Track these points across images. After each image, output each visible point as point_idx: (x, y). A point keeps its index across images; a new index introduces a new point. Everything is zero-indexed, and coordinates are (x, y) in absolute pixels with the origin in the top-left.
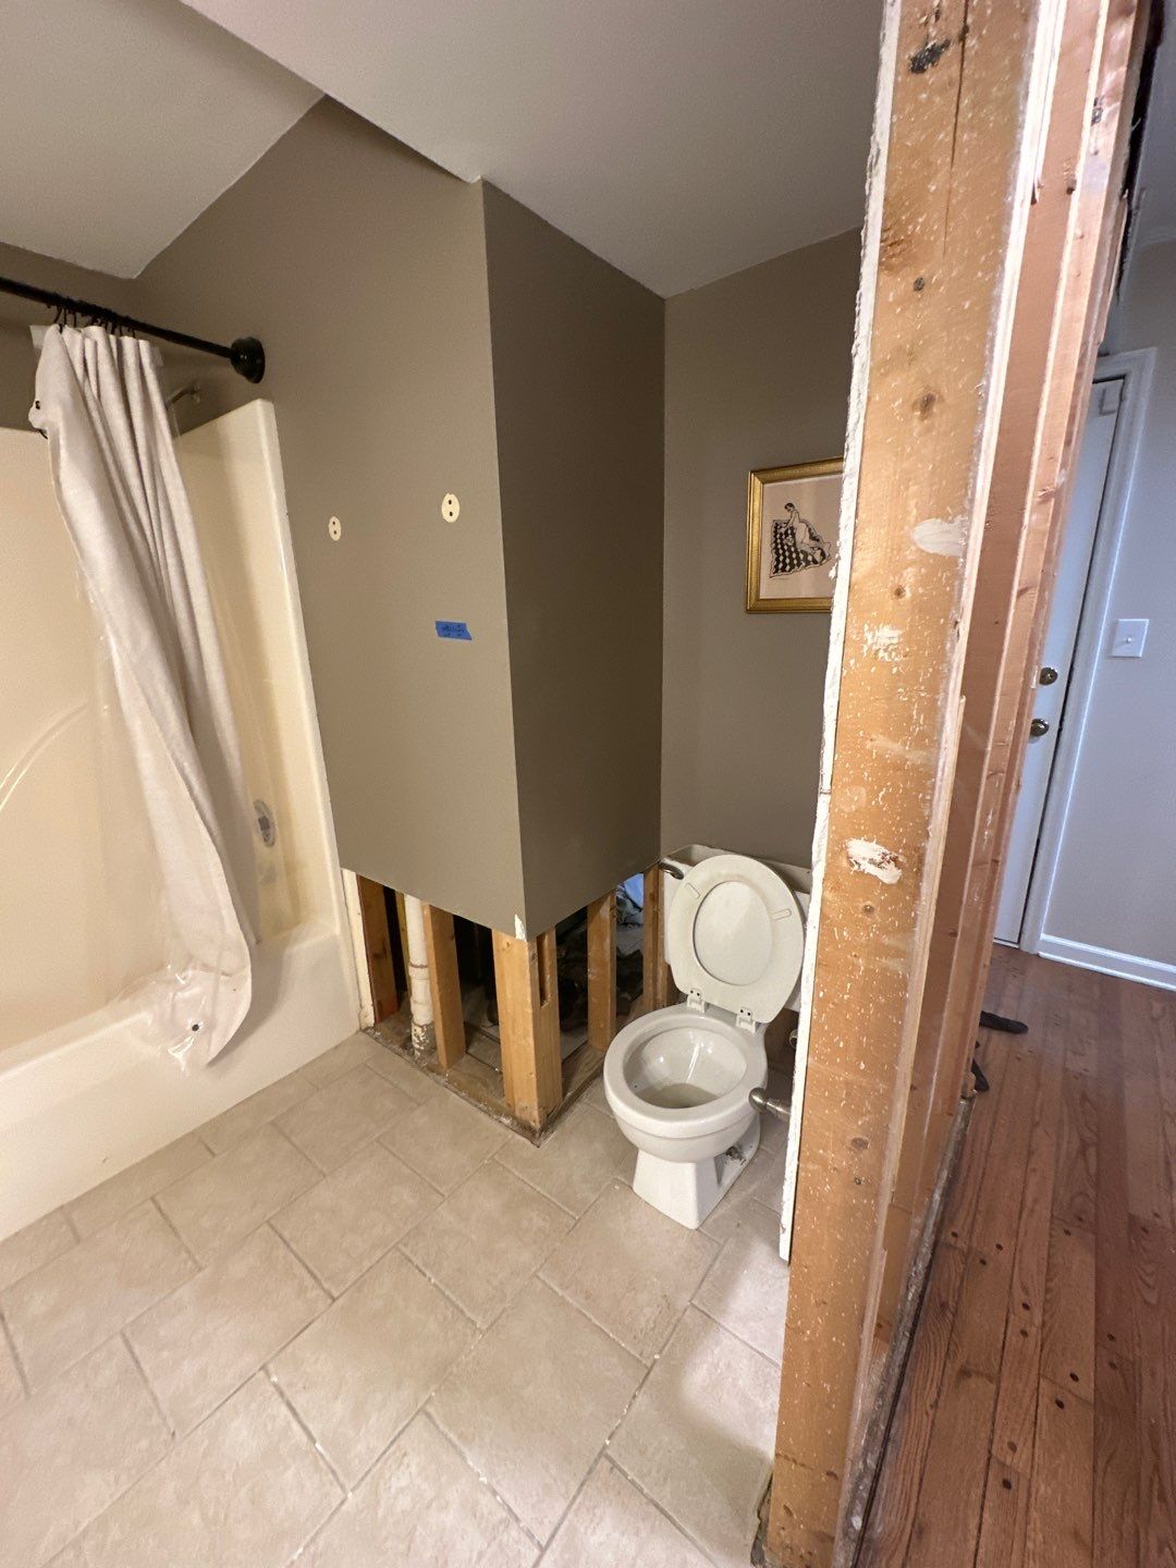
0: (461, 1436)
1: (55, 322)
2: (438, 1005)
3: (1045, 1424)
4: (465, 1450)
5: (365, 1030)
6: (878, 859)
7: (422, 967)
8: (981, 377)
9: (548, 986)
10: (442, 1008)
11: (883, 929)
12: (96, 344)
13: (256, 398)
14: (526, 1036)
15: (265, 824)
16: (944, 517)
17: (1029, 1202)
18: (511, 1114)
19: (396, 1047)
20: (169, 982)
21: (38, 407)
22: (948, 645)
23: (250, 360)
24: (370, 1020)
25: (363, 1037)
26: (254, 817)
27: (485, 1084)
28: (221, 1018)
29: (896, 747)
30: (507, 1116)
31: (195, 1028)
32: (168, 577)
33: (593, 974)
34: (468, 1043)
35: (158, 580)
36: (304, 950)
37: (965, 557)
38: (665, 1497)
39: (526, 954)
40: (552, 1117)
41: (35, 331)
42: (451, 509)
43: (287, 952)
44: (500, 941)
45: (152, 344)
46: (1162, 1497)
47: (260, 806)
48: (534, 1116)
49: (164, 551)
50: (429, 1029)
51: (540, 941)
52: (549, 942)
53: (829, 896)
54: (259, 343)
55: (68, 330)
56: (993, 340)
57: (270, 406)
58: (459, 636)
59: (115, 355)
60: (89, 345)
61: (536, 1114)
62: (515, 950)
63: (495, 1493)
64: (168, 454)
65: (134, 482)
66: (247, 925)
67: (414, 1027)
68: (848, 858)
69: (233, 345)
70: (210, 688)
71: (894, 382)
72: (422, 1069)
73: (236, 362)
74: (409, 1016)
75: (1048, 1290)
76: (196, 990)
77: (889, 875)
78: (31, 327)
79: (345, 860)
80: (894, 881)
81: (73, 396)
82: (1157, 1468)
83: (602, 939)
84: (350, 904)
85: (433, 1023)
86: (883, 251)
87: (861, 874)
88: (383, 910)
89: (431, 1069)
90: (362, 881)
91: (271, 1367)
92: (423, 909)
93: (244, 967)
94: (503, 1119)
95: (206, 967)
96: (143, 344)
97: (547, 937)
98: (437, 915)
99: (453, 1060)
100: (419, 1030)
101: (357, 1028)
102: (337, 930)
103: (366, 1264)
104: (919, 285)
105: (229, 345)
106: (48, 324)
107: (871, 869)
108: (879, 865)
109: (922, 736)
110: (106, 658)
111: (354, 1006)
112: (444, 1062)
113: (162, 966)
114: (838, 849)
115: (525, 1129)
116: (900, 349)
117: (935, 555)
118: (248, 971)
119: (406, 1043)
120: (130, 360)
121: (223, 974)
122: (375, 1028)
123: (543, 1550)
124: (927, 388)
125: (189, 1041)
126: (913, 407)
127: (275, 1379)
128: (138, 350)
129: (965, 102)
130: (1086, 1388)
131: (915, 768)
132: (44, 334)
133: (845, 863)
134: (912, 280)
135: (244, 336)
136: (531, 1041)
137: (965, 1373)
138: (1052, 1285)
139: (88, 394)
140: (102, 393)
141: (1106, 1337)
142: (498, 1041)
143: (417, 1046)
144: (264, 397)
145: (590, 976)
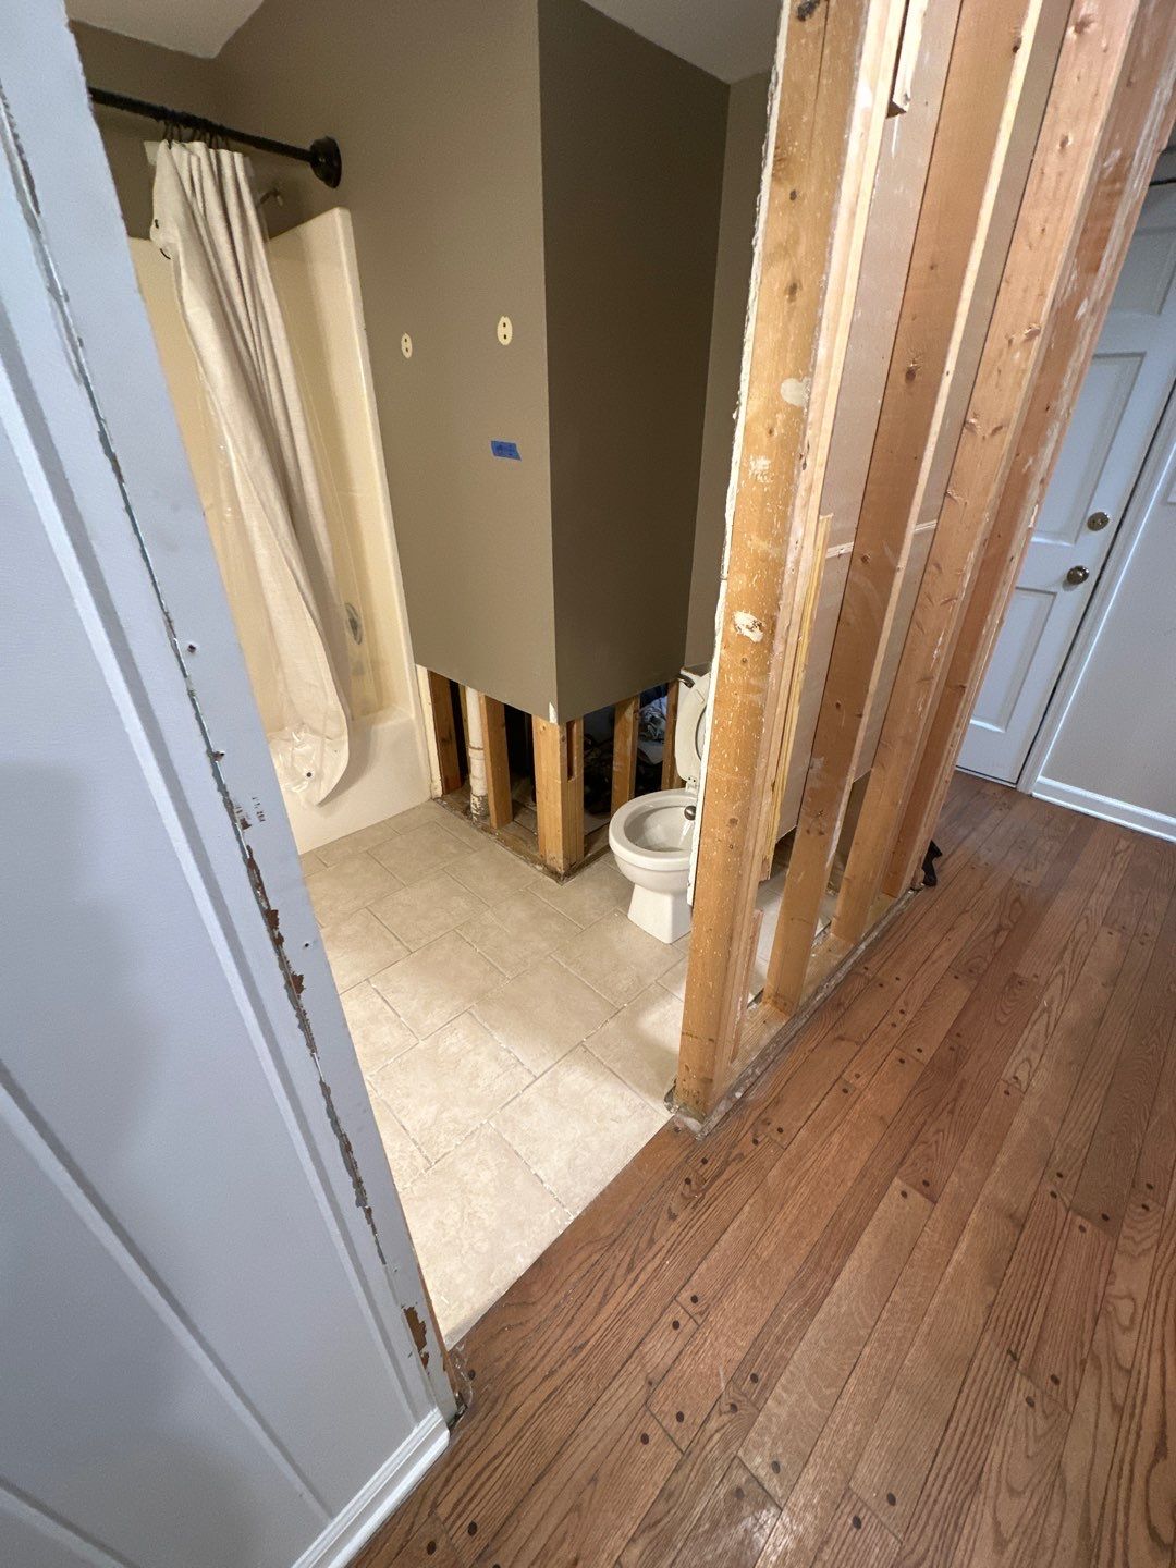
0: (491, 1026)
1: (164, 138)
2: (491, 779)
3: (886, 1069)
4: (493, 1032)
5: (436, 799)
6: (751, 625)
7: (479, 749)
8: (822, 274)
9: (575, 766)
10: (494, 782)
11: (752, 674)
12: (199, 159)
13: (336, 206)
14: (555, 803)
15: (354, 625)
16: (799, 378)
17: (934, 957)
18: (542, 863)
19: (459, 813)
20: (288, 740)
21: (157, 226)
22: (796, 472)
23: (326, 161)
24: (439, 792)
25: (433, 804)
26: (345, 617)
27: (527, 843)
28: (327, 771)
29: (764, 545)
30: (540, 864)
31: (309, 775)
32: (269, 391)
33: (617, 766)
34: (515, 814)
35: (263, 395)
36: (387, 728)
37: (808, 407)
38: (617, 1067)
39: (558, 737)
40: (573, 869)
41: (149, 146)
42: (505, 331)
43: (374, 727)
44: (539, 725)
45: (245, 155)
46: (951, 1112)
47: (350, 608)
48: (559, 864)
49: (264, 364)
50: (484, 799)
51: (569, 726)
52: (577, 730)
53: (724, 651)
54: (334, 142)
55: (176, 146)
56: (831, 245)
57: (347, 213)
58: (510, 456)
59: (215, 169)
60: (194, 160)
61: (561, 861)
62: (550, 733)
63: (510, 1052)
64: (263, 269)
65: (238, 299)
66: (344, 700)
67: (473, 797)
68: (735, 625)
69: (313, 147)
70: (307, 496)
71: (775, 270)
72: (478, 829)
73: (315, 165)
74: (469, 789)
75: (923, 1006)
76: (308, 747)
77: (756, 636)
78: (146, 143)
79: (419, 657)
80: (759, 640)
81: (186, 215)
82: (955, 1100)
83: (626, 737)
84: (423, 695)
85: (487, 796)
86: (775, 163)
87: (741, 636)
88: (448, 699)
89: (485, 829)
90: (432, 675)
91: (371, 980)
92: (480, 699)
93: (341, 735)
94: (537, 867)
95: (314, 732)
96: (237, 156)
97: (575, 726)
98: (491, 704)
99: (502, 823)
100: (476, 799)
101: (428, 796)
102: (413, 716)
103: (433, 937)
104: (793, 196)
105: (307, 147)
106: (160, 141)
107: (747, 633)
108: (751, 629)
109: (779, 537)
110: (227, 465)
111: (426, 778)
112: (494, 824)
113: (282, 728)
114: (730, 619)
115: (553, 873)
116: (780, 245)
117: (792, 405)
118: (346, 737)
119: (467, 811)
120: (227, 172)
121: (328, 738)
122: (442, 798)
123: (536, 1079)
124: (794, 278)
125: (306, 783)
126: (785, 294)
127: (374, 986)
128: (233, 162)
129: (827, 52)
130: (925, 1057)
131: (773, 560)
132: (157, 149)
133: (732, 629)
134: (789, 191)
135: (321, 136)
136: (559, 805)
137: (841, 1038)
138: (928, 1003)
139: (196, 212)
140: (208, 212)
141: (954, 1033)
142: (536, 813)
143: (474, 812)
144: (342, 205)
145: (614, 768)
